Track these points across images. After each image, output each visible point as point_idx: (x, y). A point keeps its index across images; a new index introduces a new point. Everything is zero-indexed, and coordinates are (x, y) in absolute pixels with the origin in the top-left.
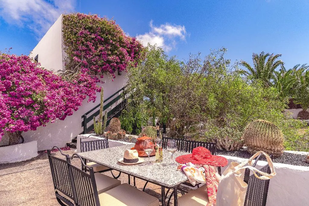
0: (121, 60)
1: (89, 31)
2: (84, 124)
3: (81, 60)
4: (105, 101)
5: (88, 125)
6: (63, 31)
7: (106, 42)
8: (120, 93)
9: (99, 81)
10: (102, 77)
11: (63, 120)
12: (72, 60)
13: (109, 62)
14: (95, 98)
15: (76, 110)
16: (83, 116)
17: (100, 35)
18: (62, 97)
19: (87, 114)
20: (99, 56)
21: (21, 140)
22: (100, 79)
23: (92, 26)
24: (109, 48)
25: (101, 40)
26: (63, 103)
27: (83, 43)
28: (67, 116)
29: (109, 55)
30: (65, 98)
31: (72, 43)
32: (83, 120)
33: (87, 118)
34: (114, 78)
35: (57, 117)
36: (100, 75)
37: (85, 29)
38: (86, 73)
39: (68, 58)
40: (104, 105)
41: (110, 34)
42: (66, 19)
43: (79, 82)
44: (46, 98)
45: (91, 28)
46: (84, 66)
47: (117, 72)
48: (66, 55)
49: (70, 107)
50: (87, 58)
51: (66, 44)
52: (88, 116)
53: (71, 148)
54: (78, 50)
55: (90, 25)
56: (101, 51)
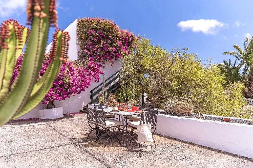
0: (117, 50)
1: (95, 31)
2: (91, 97)
3: (89, 51)
4: (106, 81)
5: (94, 97)
6: (77, 31)
7: (107, 37)
8: (117, 75)
9: (102, 67)
10: (104, 64)
11: (79, 94)
12: (83, 52)
13: (109, 52)
14: (99, 79)
15: (87, 88)
16: (91, 92)
17: (102, 33)
18: (79, 79)
19: (93, 90)
20: (102, 48)
21: (53, 106)
22: (102, 65)
23: (97, 27)
24: (109, 42)
25: (103, 36)
26: (80, 83)
27: (91, 39)
28: (82, 91)
29: (109, 47)
30: (80, 80)
31: (83, 40)
32: (91, 94)
33: (93, 93)
34: (113, 63)
35: (76, 92)
36: (102, 61)
37: (92, 29)
38: (93, 61)
39: (80, 50)
40: (105, 83)
41: (110, 32)
42: (79, 23)
43: (89, 68)
44: (71, 81)
45: (96, 28)
46: (91, 56)
47: (114, 59)
48: (79, 48)
49: (83, 86)
50: (93, 50)
51: (79, 41)
52: (94, 92)
53: (83, 113)
54: (87, 45)
55: (96, 26)
56: (103, 44)
